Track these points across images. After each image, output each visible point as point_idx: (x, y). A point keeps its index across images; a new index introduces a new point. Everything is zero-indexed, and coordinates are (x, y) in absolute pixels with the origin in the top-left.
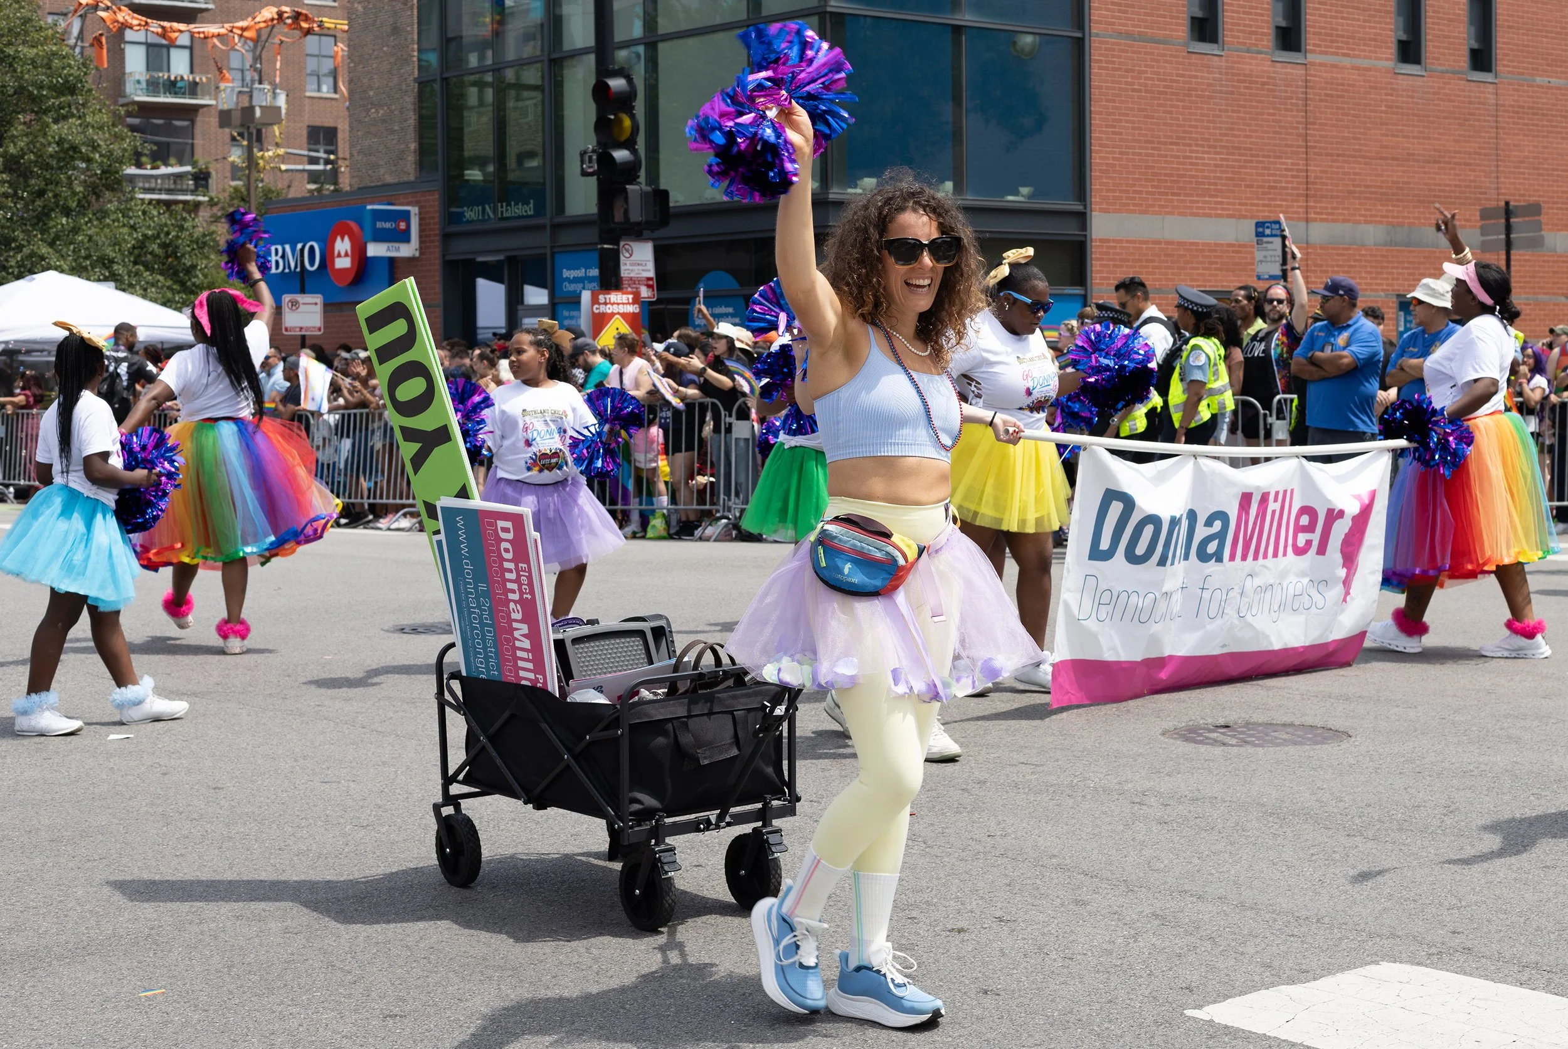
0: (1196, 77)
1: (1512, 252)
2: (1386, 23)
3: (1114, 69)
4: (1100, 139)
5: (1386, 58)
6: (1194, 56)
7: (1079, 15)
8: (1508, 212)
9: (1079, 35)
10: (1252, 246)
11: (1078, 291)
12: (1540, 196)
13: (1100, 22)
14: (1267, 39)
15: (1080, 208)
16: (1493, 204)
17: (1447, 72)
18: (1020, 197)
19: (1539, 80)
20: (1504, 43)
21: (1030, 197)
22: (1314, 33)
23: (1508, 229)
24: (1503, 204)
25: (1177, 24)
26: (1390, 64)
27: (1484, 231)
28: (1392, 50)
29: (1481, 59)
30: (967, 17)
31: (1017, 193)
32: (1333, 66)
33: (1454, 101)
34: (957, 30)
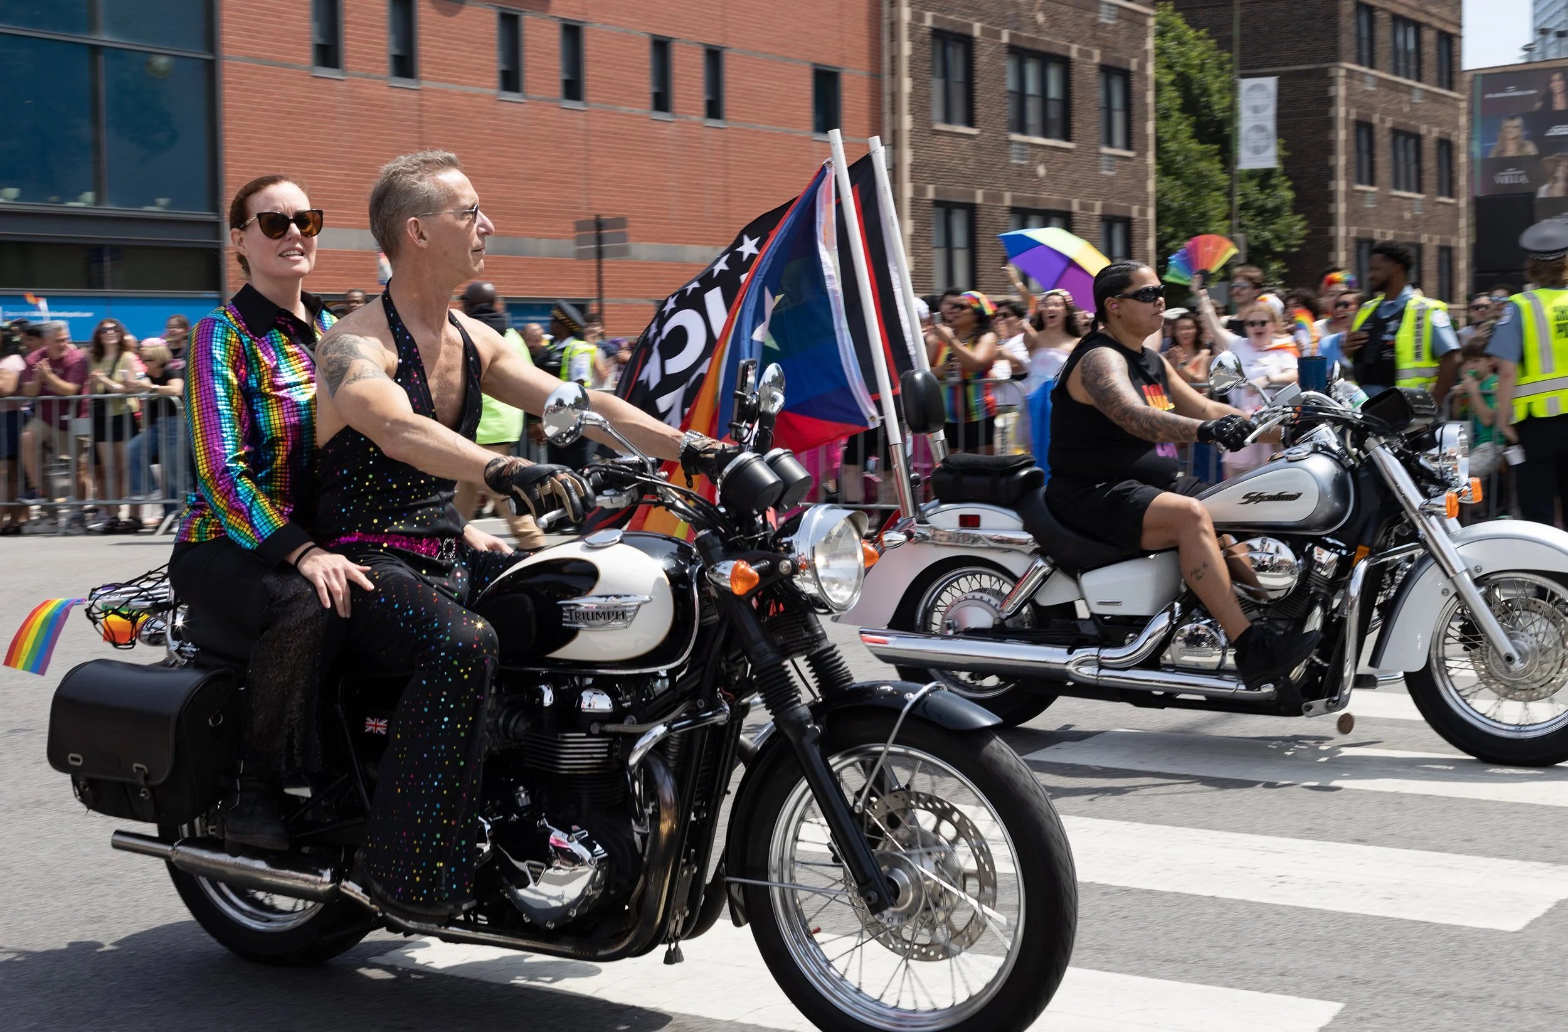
0: (318, 99)
1: (605, 260)
2: (492, 55)
3: (246, 90)
4: (231, 154)
5: (490, 85)
6: (319, 80)
7: (210, 39)
8: (599, 224)
9: (209, 57)
10: (374, 254)
11: (212, 294)
12: (626, 211)
13: (229, 46)
14: (385, 67)
15: (213, 218)
16: (583, 218)
17: (541, 100)
18: (159, 208)
19: (624, 109)
20: (593, 76)
21: (168, 207)
22: (429, 62)
23: (599, 240)
24: (592, 217)
25: (304, 51)
26: (494, 91)
27: (579, 241)
28: (495, 80)
29: (573, 89)
30: (105, 39)
31: (153, 204)
32: (445, 92)
33: (550, 126)
34: (95, 49)
